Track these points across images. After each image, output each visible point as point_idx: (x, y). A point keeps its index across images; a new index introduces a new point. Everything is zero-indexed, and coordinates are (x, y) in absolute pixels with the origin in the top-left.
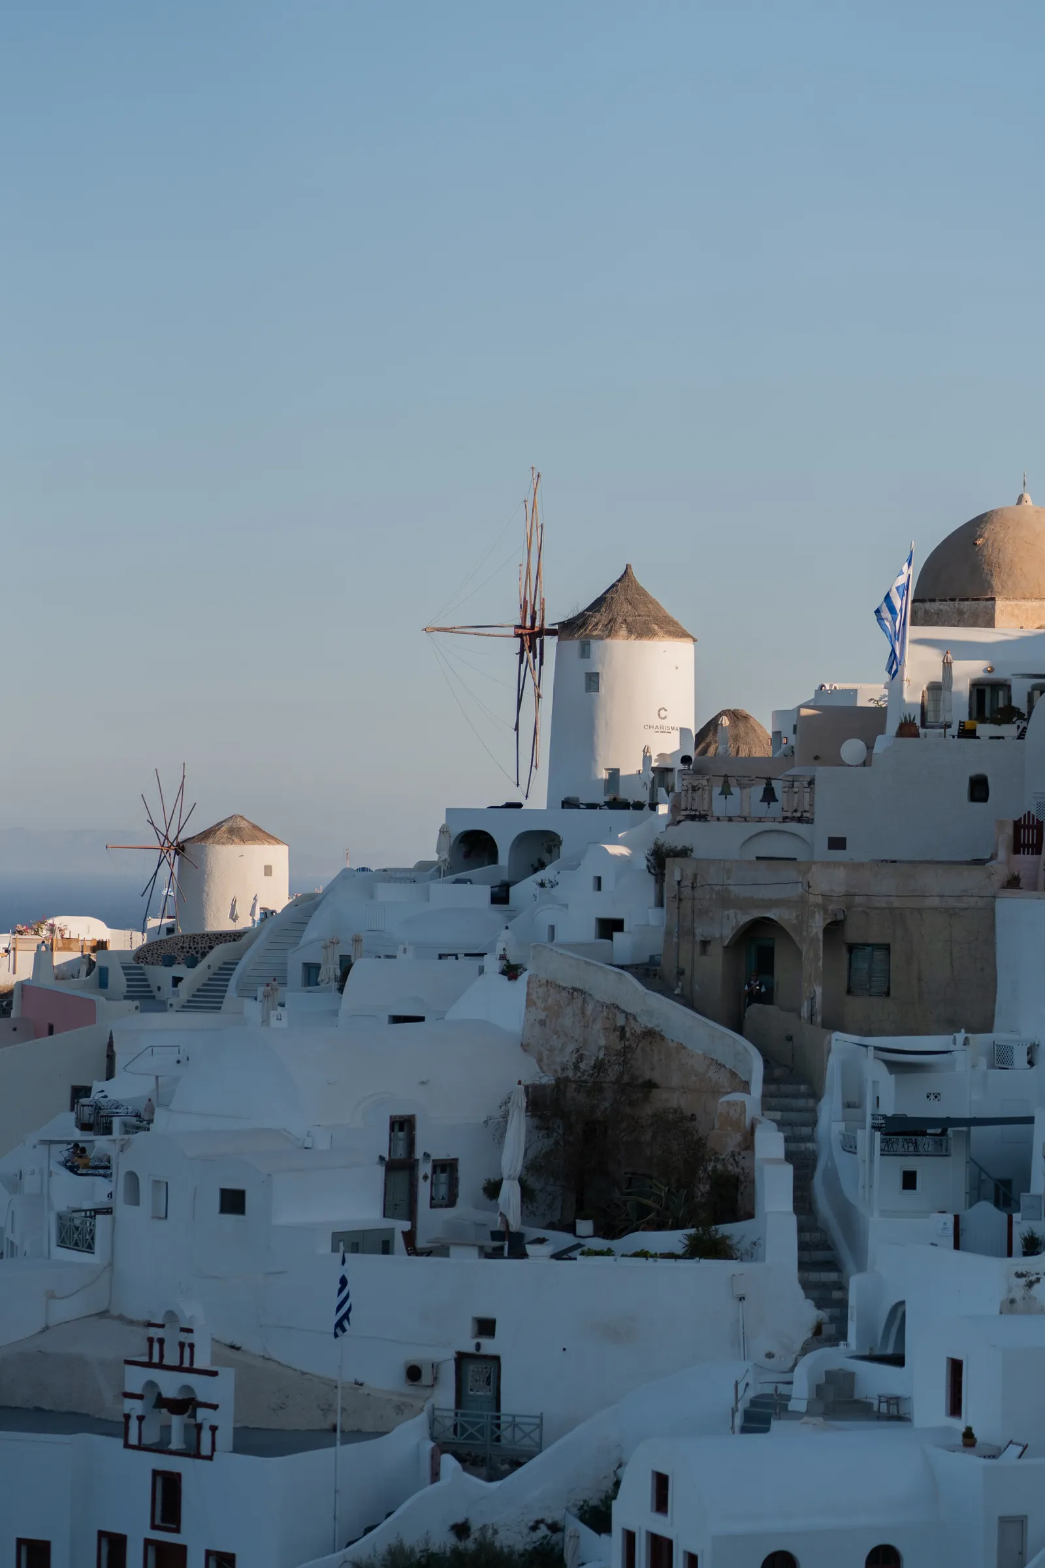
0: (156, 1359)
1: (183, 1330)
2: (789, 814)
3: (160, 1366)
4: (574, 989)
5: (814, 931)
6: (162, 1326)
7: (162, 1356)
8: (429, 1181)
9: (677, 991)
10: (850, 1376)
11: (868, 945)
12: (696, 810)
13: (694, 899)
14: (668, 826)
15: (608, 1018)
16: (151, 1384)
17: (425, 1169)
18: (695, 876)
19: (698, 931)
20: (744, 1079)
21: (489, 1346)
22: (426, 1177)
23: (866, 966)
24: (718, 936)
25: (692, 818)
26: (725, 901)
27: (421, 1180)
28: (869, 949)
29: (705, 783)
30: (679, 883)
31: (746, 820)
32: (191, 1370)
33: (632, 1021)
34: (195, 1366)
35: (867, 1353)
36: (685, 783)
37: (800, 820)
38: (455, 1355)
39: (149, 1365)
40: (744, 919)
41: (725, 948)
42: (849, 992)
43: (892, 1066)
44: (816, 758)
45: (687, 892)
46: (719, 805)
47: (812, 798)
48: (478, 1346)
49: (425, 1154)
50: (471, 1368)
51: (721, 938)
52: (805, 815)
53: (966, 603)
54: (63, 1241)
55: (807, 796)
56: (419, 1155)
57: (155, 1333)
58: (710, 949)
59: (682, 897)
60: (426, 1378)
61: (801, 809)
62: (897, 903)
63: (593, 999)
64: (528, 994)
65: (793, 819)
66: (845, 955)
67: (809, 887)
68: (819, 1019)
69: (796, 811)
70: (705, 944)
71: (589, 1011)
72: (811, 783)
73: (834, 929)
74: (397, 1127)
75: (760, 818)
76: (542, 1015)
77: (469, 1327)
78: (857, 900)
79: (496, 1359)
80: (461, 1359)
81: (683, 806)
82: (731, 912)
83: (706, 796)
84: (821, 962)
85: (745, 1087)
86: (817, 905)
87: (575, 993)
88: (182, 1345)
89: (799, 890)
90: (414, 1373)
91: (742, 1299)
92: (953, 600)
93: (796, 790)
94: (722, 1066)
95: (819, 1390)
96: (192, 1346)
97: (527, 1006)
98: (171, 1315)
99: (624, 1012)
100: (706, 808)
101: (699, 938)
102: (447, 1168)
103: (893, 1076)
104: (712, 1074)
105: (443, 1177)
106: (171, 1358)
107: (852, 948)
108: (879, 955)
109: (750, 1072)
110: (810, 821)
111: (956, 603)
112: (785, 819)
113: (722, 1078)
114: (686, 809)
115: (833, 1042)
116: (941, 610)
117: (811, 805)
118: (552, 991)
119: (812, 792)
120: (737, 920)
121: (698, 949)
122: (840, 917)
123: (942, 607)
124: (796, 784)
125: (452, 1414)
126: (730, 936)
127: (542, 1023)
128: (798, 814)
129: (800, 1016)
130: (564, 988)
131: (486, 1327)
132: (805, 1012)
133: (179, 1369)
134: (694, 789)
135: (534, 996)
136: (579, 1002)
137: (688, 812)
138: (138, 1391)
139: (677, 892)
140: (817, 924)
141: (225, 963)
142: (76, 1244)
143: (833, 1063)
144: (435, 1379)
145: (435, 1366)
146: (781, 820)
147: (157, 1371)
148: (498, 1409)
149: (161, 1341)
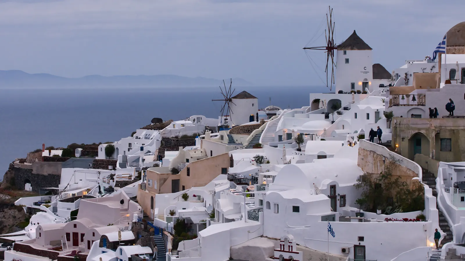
0: (282, 250)
1: (289, 242)
2: (419, 104)
3: (284, 251)
4: (371, 151)
5: (433, 136)
6: (284, 242)
7: (284, 249)
8: (339, 200)
9: (396, 150)
10: (455, 250)
11: (445, 139)
12: (396, 103)
13: (400, 127)
14: (389, 107)
15: (380, 158)
16: (281, 256)
17: (338, 198)
18: (400, 122)
19: (401, 135)
20: (416, 173)
21: (362, 243)
22: (338, 200)
23: (445, 144)
24: (406, 136)
25: (395, 105)
26: (408, 128)
27: (337, 201)
28: (446, 140)
29: (398, 96)
30: (396, 123)
31: (408, 106)
32: (292, 252)
33: (386, 158)
34: (293, 251)
35: (458, 244)
36: (393, 96)
37: (422, 105)
38: (353, 245)
39: (280, 251)
40: (414, 132)
41: (409, 140)
42: (441, 150)
43: (456, 170)
44: (421, 87)
45: (398, 126)
46: (401, 102)
47: (425, 100)
48: (360, 243)
49: (338, 194)
50: (357, 249)
51: (408, 137)
52: (423, 104)
53: (457, 47)
54: (250, 218)
55: (424, 99)
56: (337, 194)
57: (283, 243)
58: (404, 140)
59: (397, 127)
60: (347, 251)
61: (422, 102)
62: (453, 128)
63: (376, 153)
64: (359, 152)
65: (420, 105)
66: (440, 141)
67: (431, 125)
68: (434, 158)
69: (421, 103)
70: (403, 139)
71: (375, 156)
72: (425, 96)
73: (437, 135)
74: (331, 188)
75: (412, 105)
76: (363, 157)
77: (357, 239)
78: (443, 127)
79: (364, 246)
80: (355, 246)
81: (392, 102)
82: (410, 131)
83: (398, 100)
84: (435, 144)
85: (417, 175)
86: (433, 129)
87: (371, 152)
88: (289, 246)
89: (429, 126)
90: (344, 250)
91: (426, 231)
92: (453, 46)
93: (421, 98)
94: (410, 170)
95: (447, 253)
96: (292, 246)
97: (359, 155)
98: (286, 239)
99: (384, 156)
100: (398, 103)
101: (401, 137)
102: (343, 197)
103: (456, 173)
104: (408, 172)
105: (342, 199)
106: (286, 249)
107: (441, 139)
108: (448, 141)
109: (419, 172)
110: (424, 105)
111: (454, 47)
112: (418, 105)
113: (411, 173)
114: (393, 103)
115: (440, 164)
116: (450, 49)
117: (425, 101)
118: (365, 151)
119: (425, 98)
120: (412, 133)
121: (401, 140)
122: (439, 132)
123: (450, 48)
124: (421, 96)
125: (353, 260)
126: (410, 137)
127: (363, 159)
128: (422, 104)
129: (429, 157)
130: (369, 151)
131: (361, 239)
132: (431, 156)
133: (289, 252)
134: (395, 98)
135: (360, 153)
136: (372, 154)
137: (394, 104)
138: (278, 257)
139: (395, 126)
140: (434, 135)
141: (256, 135)
142: (253, 219)
143: (440, 169)
144: (349, 252)
145: (349, 249)
146: (417, 105)
147: (283, 252)
148: (365, 259)
149: (284, 245)
